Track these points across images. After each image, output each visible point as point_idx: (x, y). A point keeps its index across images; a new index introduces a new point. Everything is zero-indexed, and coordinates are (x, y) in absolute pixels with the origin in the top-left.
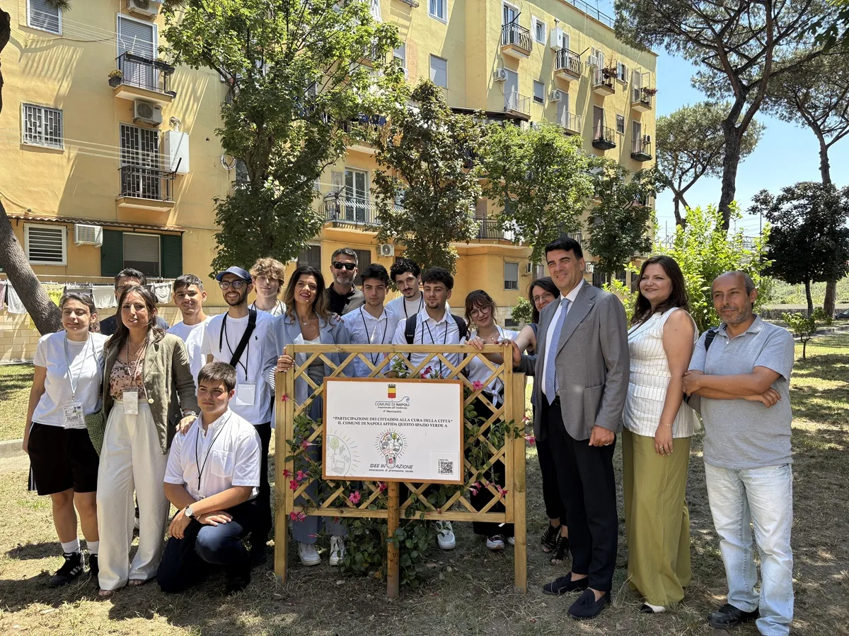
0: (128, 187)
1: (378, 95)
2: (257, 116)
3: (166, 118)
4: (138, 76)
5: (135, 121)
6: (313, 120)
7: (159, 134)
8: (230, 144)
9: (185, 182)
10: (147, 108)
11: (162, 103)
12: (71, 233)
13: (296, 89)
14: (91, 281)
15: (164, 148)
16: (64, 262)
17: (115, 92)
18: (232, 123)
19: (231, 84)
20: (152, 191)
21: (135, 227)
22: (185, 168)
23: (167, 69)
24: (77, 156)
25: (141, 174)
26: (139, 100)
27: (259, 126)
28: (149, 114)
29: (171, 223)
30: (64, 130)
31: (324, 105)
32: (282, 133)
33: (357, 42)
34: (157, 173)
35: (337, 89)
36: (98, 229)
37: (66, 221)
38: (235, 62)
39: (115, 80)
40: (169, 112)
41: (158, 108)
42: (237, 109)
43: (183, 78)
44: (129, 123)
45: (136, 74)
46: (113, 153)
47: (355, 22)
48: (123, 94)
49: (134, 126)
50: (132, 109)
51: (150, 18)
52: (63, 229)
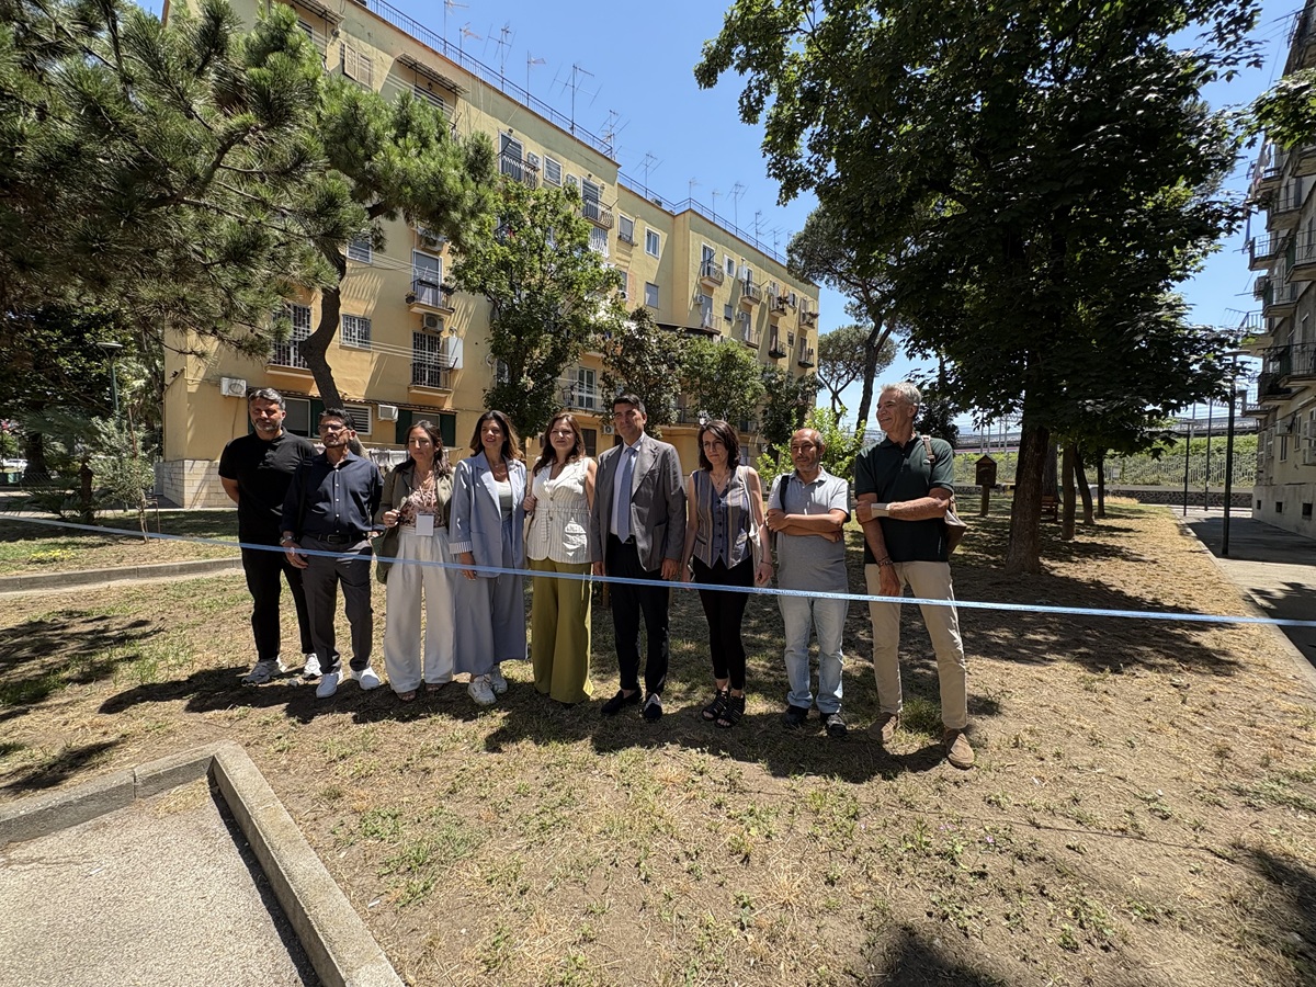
0: (417, 377)
1: (605, 319)
2: (518, 331)
3: (447, 328)
4: (427, 297)
5: (424, 329)
6: (557, 334)
7: (441, 339)
8: (496, 351)
9: (458, 378)
10: (433, 321)
11: (444, 316)
12: (375, 410)
13: (546, 313)
14: (388, 448)
15: (444, 349)
16: (369, 433)
17: (410, 307)
18: (498, 337)
19: (495, 304)
20: (435, 380)
21: (421, 408)
22: (459, 365)
23: (449, 291)
24: (381, 355)
25: (427, 369)
26: (427, 314)
27: (519, 338)
28: (435, 325)
29: (448, 406)
30: (372, 335)
31: (566, 324)
32: (534, 343)
33: (591, 279)
34: (439, 368)
35: (576, 312)
36: (394, 408)
37: (372, 402)
38: (503, 293)
39: (411, 299)
40: (449, 322)
41: (441, 320)
42: (503, 327)
43: (459, 301)
44: (419, 330)
45: (426, 293)
46: (408, 353)
47: (590, 266)
48: (416, 309)
49: (423, 333)
50: (422, 321)
51: (437, 253)
52: (370, 408)
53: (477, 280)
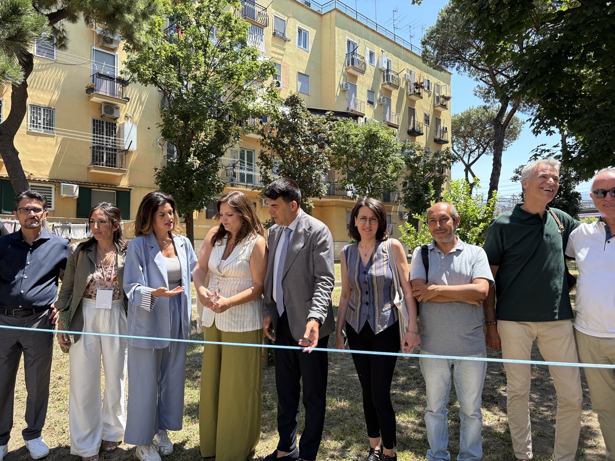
0: (96, 159)
1: (262, 105)
2: (185, 117)
3: (122, 115)
4: (104, 88)
5: (102, 116)
6: (220, 119)
7: (118, 125)
8: (166, 134)
9: (133, 158)
10: (110, 108)
11: (120, 105)
12: (58, 189)
13: (210, 101)
14: (69, 221)
15: (121, 134)
16: (53, 208)
17: (90, 97)
18: (168, 122)
19: (165, 93)
20: (112, 162)
21: (100, 185)
22: (134, 147)
23: (124, 83)
24: (63, 140)
25: (105, 151)
26: (105, 103)
27: (186, 123)
28: (112, 112)
29: (124, 183)
30: (55, 123)
31: (227, 110)
32: (199, 127)
33: (249, 71)
34: (115, 150)
35: (237, 99)
36: (75, 186)
37: (56, 181)
38: (171, 84)
39: (90, 90)
40: (124, 110)
41: (118, 108)
42: (172, 113)
43: (132, 91)
44: (98, 118)
45: (104, 85)
46: (87, 137)
47: (248, 59)
48: (95, 99)
49: (102, 120)
50: (100, 109)
51: (114, 50)
52: (53, 186)
53: (149, 73)
